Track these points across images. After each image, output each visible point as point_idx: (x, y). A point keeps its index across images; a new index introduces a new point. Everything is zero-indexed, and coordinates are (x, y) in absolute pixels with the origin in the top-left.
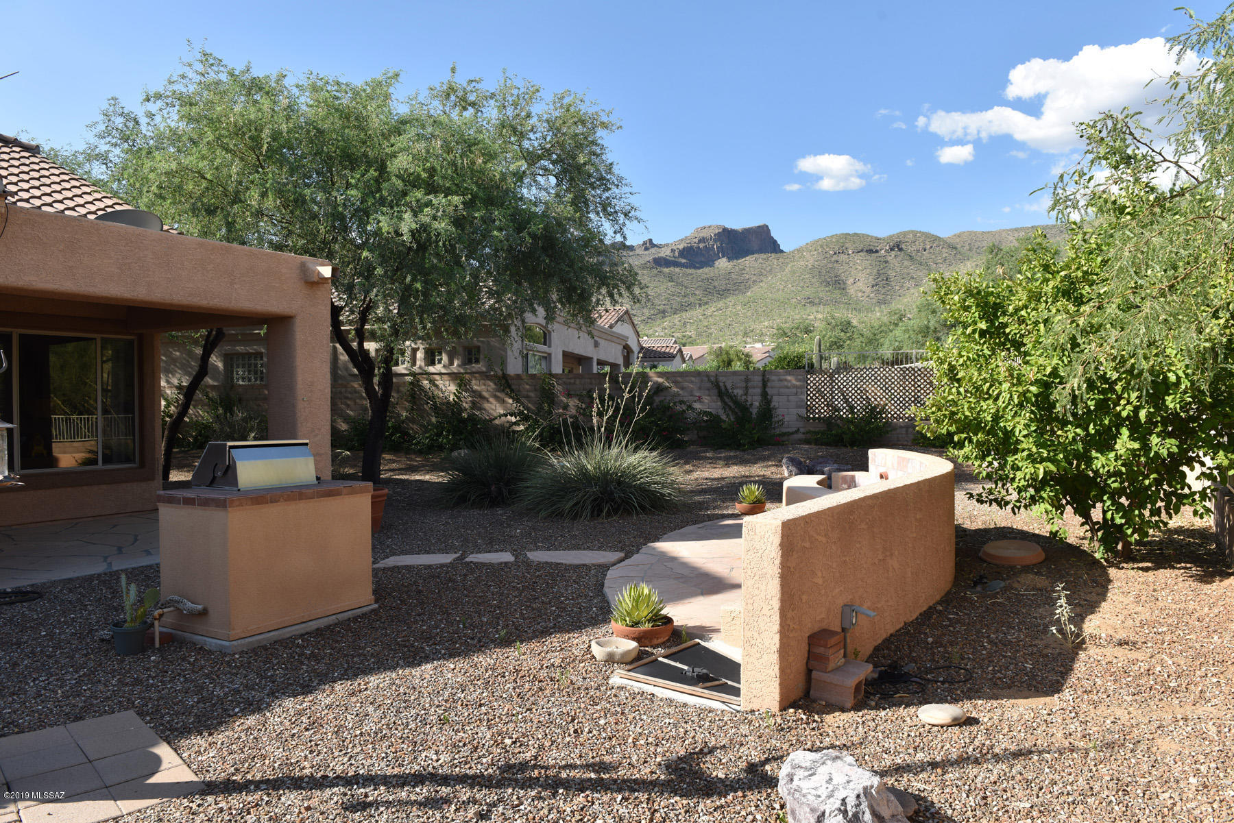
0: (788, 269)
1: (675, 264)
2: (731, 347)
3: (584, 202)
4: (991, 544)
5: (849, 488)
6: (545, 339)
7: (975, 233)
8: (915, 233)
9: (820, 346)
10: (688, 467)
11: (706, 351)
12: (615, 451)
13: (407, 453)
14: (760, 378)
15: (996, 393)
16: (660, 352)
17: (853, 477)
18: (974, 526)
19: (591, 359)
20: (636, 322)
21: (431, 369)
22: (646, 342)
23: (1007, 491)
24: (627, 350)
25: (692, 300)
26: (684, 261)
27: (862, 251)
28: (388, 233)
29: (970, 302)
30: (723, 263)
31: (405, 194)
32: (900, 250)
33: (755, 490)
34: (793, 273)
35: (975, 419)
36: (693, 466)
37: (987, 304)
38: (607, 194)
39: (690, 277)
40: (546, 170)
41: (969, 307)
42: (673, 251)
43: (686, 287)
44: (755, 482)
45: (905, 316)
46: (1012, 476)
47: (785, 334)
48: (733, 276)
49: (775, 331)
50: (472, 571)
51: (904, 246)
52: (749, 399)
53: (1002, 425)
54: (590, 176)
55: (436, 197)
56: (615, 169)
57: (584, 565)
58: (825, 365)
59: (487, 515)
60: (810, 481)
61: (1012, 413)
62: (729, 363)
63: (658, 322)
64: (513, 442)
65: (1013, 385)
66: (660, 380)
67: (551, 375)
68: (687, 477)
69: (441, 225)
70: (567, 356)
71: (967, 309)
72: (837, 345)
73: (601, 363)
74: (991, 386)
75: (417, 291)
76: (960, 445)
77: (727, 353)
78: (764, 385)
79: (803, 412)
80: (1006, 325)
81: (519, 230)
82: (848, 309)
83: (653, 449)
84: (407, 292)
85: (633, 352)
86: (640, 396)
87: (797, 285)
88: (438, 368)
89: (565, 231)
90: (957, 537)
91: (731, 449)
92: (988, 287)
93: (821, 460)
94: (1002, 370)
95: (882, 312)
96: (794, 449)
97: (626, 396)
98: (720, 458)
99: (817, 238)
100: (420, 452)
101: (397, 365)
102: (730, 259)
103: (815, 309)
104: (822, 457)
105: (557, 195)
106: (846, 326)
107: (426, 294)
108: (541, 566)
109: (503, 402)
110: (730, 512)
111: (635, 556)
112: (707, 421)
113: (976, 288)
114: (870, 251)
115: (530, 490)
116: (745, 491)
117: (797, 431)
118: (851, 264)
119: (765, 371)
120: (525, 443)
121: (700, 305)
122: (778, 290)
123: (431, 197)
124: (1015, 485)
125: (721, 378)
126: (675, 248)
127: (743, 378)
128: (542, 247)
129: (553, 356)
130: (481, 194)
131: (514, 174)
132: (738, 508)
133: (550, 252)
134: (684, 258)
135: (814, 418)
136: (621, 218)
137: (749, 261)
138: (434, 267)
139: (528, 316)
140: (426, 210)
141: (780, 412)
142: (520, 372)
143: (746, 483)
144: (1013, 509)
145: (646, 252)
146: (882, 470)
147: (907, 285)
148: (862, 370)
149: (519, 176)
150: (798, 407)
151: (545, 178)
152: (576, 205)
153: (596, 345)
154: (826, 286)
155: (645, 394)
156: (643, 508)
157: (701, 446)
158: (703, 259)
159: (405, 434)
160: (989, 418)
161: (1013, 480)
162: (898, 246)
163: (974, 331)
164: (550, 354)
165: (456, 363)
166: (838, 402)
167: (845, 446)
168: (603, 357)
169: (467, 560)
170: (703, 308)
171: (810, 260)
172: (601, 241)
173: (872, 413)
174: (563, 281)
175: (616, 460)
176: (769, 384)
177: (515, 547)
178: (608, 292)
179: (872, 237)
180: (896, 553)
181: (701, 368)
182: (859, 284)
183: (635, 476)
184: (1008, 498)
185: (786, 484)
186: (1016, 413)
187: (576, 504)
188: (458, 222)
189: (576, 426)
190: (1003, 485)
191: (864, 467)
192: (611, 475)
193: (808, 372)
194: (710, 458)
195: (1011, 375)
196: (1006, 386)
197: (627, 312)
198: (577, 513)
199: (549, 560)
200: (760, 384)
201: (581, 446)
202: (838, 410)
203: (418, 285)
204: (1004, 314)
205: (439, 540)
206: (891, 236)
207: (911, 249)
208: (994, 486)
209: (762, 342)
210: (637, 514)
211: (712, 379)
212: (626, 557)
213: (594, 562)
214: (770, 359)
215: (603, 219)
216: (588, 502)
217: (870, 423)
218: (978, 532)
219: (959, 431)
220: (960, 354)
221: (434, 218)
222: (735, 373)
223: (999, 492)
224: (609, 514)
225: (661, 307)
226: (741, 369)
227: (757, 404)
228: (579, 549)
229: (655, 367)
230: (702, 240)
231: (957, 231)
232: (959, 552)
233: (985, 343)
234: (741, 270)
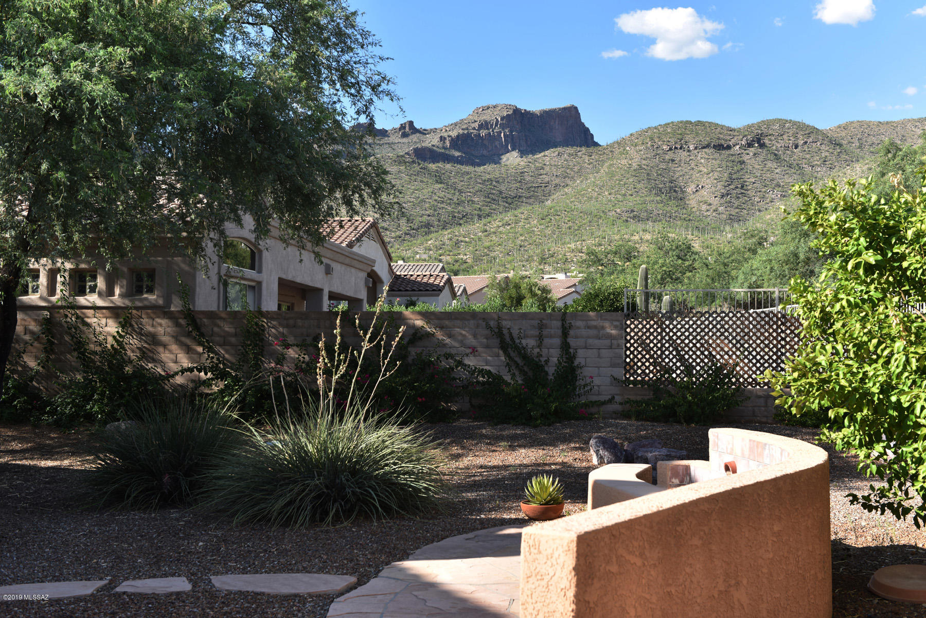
0: (604, 169)
1: (447, 158)
2: (523, 278)
3: (314, 66)
4: (884, 570)
5: (682, 484)
6: (254, 260)
7: (869, 124)
8: (782, 123)
9: (646, 279)
10: (455, 450)
11: (487, 282)
12: (349, 424)
13: (35, 426)
14: (559, 324)
15: (886, 353)
16: (420, 283)
17: (687, 468)
18: (861, 543)
19: (320, 291)
20: (387, 239)
21: (82, 300)
22: (401, 268)
23: (907, 493)
24: (374, 280)
25: (468, 209)
26: (457, 154)
27: (707, 146)
28: (15, 96)
29: (853, 223)
30: (512, 159)
31: (42, 40)
32: (762, 146)
33: (547, 485)
34: (611, 175)
35: (855, 390)
36: (463, 448)
37: (875, 227)
38: (346, 57)
39: (466, 177)
40: (259, 16)
41: (852, 230)
42: (442, 139)
43: (460, 192)
44: (549, 473)
45: (766, 240)
46: (913, 472)
47: (598, 261)
48: (528, 178)
49: (584, 257)
50: (124, 607)
51: (767, 141)
52: (545, 352)
53: (894, 399)
54: (321, 28)
55: (90, 47)
56: (359, 21)
57: (296, 595)
58: (653, 307)
59: (155, 519)
60: (628, 472)
61: (909, 383)
62: (519, 300)
63: (420, 239)
64: (199, 409)
65: (911, 343)
66: (419, 323)
67: (260, 313)
68: (454, 465)
69: (99, 88)
70: (285, 285)
71: (847, 233)
72: (669, 277)
73: (335, 297)
74: (879, 343)
75: (59, 184)
76: (837, 424)
77: (517, 287)
78: (565, 334)
79: (619, 373)
80: (903, 257)
81: (216, 101)
82: (687, 228)
83: (404, 424)
84: (43, 184)
85: (381, 282)
86: (388, 346)
87: (617, 193)
88: (93, 299)
89: (285, 106)
90: (834, 558)
91: (517, 425)
92: (878, 202)
93: (645, 442)
94: (893, 321)
95: (736, 233)
96: (607, 426)
97: (366, 346)
98: (502, 438)
99: (645, 127)
100: (57, 425)
101: (26, 293)
102: (523, 153)
103: (640, 226)
104: (645, 437)
105: (274, 55)
106: (685, 251)
107: (73, 190)
108: (231, 597)
109: (188, 350)
110: (513, 516)
111: (373, 582)
112: (483, 383)
113: (862, 204)
114: (719, 147)
115: (221, 482)
116: (534, 485)
117: (611, 400)
118: (693, 165)
119: (565, 313)
120: (217, 412)
121: (480, 217)
122: (590, 198)
123: (83, 46)
124: (918, 485)
125: (504, 323)
126: (445, 135)
127: (536, 322)
128: (251, 129)
129: (264, 285)
130: (159, 48)
131: (211, 22)
132: (525, 509)
133: (263, 137)
134: (458, 150)
135: (635, 382)
136: (367, 92)
137: (549, 157)
138: (86, 150)
139: (230, 228)
140: (73, 64)
141: (587, 372)
142: (214, 308)
143: (537, 474)
144: (915, 519)
145: (405, 140)
146: (728, 459)
147: (771, 195)
148: (703, 315)
149: (219, 25)
150: (613, 365)
151: (256, 28)
152: (302, 70)
153: (328, 271)
154: (658, 195)
155: (394, 344)
156: (387, 509)
157: (475, 419)
158: (485, 152)
159: (34, 396)
160: (875, 390)
161: (914, 478)
162: (759, 141)
163: (857, 266)
164: (259, 283)
165: (117, 291)
166: (670, 359)
167: (679, 422)
168: (338, 289)
169: (118, 589)
170: (484, 221)
171: (636, 157)
172: (337, 124)
173: (717, 376)
174: (282, 179)
175: (350, 439)
176: (572, 332)
177: (194, 569)
178: (344, 197)
179: (722, 127)
180: (745, 582)
181: (477, 306)
182: (704, 193)
183: (376, 462)
184: (906, 504)
185: (593, 477)
186: (914, 382)
187: (289, 503)
188: (122, 84)
189: (293, 387)
190: (900, 486)
191: (704, 455)
192: (343, 461)
193: (628, 317)
194: (486, 437)
195: (908, 329)
196: (899, 344)
197: (374, 225)
198: (290, 518)
199: (244, 589)
200: (559, 332)
201: (300, 418)
202: (669, 371)
203: (60, 175)
204: (901, 241)
205: (77, 559)
206: (749, 126)
207: (777, 145)
208: (886, 485)
209: (566, 271)
210: (379, 519)
211: (492, 323)
212: (359, 583)
213: (312, 590)
214: (576, 296)
215: (340, 93)
216: (308, 499)
217: (715, 390)
218: (867, 550)
219: (834, 405)
220: (836, 296)
221: (87, 76)
222: (525, 316)
223: (895, 494)
224: (337, 519)
225: (425, 218)
226: (534, 309)
227: (555, 360)
228: (291, 571)
229: (413, 304)
230: (485, 125)
231: (842, 122)
232: (838, 581)
233: (872, 281)
234: (538, 169)
